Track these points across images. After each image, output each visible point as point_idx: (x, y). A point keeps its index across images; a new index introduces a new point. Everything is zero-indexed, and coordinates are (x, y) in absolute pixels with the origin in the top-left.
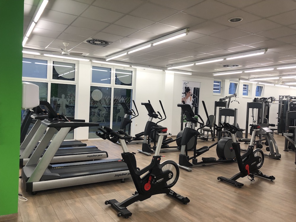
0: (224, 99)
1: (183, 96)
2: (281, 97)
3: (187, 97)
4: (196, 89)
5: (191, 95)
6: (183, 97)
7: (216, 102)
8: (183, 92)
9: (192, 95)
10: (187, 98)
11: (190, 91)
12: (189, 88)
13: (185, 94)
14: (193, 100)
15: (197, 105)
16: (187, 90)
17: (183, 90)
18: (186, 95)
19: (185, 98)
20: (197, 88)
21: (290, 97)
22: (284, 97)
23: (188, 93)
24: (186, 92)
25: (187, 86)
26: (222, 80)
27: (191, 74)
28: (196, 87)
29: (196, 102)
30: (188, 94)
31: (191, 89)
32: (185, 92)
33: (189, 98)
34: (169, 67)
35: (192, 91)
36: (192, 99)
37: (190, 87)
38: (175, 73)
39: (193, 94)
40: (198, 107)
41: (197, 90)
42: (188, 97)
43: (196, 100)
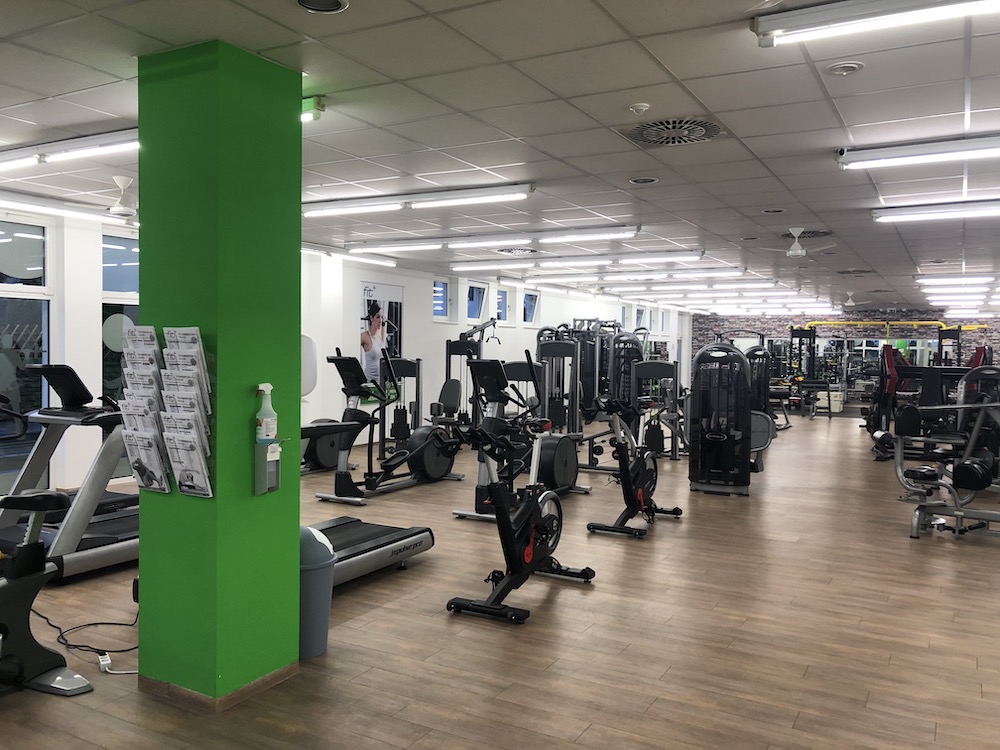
0: (471, 334)
2: (578, 323)
4: (394, 305)
5: (383, 324)
6: (363, 331)
7: (448, 342)
10: (373, 334)
11: (381, 311)
12: (378, 302)
15: (397, 351)
16: (373, 308)
17: (363, 311)
18: (370, 324)
19: (367, 332)
20: (396, 303)
21: (599, 322)
22: (586, 322)
23: (376, 317)
24: (371, 316)
25: (372, 298)
26: (450, 278)
27: (394, 265)
28: (394, 301)
29: (396, 344)
30: (374, 320)
31: (381, 306)
33: (379, 332)
34: (355, 246)
35: (384, 313)
36: (386, 335)
38: (344, 261)
41: (396, 309)
42: (376, 330)
43: (396, 336)
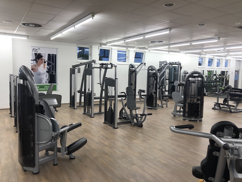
1: (33, 63)
3: (38, 64)
4: (51, 55)
5: (45, 62)
8: (32, 59)
9: (47, 62)
11: (43, 58)
12: (41, 54)
13: (35, 61)
14: (49, 68)
15: (54, 72)
16: (38, 56)
18: (37, 62)
19: (35, 65)
20: (53, 55)
23: (40, 60)
24: (37, 59)
25: (38, 53)
26: (90, 46)
28: (51, 53)
29: (53, 69)
31: (44, 55)
32: (34, 58)
33: (42, 65)
35: (46, 58)
36: (46, 66)
37: (43, 54)
39: (47, 60)
40: (55, 75)
41: (53, 57)
42: (40, 64)
43: (53, 67)
